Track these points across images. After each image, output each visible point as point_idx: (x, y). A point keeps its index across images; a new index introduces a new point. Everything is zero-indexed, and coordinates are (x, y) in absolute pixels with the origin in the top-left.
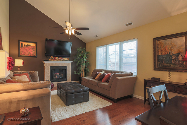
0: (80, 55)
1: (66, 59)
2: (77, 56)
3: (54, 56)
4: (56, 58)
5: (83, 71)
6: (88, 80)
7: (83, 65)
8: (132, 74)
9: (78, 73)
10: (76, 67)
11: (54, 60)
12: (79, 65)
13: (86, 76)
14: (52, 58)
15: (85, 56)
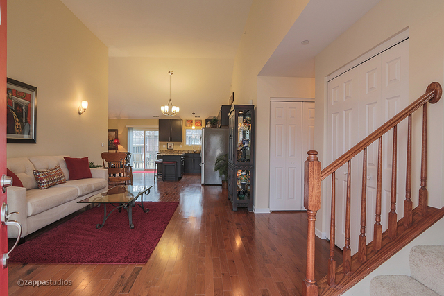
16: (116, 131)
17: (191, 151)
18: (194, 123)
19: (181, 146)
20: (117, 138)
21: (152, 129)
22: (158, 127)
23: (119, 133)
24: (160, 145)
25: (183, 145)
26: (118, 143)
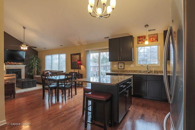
0: (33, 61)
1: (21, 64)
2: (30, 61)
3: (10, 62)
4: (12, 63)
5: (35, 72)
6: (38, 77)
7: (35, 68)
8: (63, 72)
9: (31, 74)
10: (29, 69)
11: (10, 64)
12: (32, 68)
13: (38, 75)
14: (8, 63)
15: (37, 61)
16: (80, 54)
17: (143, 71)
18: (147, 38)
19: (132, 66)
20: (80, 60)
21: (104, 50)
22: (108, 47)
23: (82, 56)
24: (112, 65)
25: (135, 64)
26: (81, 64)
